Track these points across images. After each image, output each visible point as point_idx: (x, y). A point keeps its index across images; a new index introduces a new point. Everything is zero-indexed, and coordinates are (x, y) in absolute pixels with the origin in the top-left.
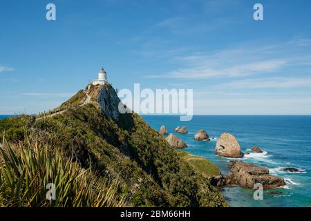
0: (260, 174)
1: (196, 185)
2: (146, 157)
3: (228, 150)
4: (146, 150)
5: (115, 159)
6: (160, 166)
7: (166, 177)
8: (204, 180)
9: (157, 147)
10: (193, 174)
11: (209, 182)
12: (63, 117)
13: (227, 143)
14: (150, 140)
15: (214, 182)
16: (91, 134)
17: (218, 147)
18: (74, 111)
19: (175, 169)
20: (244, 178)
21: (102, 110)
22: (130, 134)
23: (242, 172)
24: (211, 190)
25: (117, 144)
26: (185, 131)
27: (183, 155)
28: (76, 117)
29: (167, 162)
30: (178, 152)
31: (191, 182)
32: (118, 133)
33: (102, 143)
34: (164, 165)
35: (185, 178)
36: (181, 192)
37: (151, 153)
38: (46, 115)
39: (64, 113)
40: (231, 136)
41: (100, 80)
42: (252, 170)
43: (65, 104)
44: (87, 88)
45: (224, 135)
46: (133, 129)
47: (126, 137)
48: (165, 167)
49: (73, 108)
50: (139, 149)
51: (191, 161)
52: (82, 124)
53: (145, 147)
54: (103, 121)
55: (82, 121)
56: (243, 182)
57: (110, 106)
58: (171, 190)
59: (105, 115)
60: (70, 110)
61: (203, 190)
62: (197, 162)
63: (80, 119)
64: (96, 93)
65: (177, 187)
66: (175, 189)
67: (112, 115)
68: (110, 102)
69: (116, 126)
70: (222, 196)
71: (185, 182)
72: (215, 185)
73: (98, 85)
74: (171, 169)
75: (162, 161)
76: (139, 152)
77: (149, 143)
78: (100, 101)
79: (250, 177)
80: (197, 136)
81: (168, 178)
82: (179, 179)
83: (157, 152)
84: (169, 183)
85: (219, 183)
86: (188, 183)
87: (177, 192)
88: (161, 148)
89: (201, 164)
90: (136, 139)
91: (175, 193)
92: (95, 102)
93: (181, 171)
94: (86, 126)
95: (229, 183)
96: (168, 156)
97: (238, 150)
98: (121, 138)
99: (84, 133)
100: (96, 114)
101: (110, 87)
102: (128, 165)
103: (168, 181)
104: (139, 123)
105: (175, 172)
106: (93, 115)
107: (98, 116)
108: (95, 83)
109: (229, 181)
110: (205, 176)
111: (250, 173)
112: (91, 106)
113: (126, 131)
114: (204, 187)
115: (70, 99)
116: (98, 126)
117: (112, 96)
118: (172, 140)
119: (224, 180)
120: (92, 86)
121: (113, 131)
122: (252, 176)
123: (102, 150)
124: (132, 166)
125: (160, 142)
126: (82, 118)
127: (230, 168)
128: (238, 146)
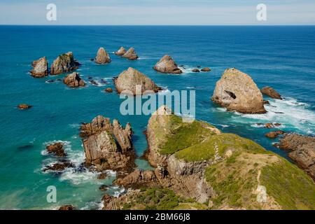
40: (243, 76)
45: (231, 72)
80: (160, 65)
128: (259, 93)
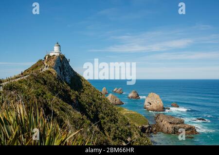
0: (177, 124)
1: (130, 132)
2: (92, 112)
3: (154, 106)
4: (92, 106)
5: (69, 114)
6: (103, 118)
7: (108, 127)
8: (137, 128)
9: (100, 104)
10: (128, 124)
11: (140, 130)
12: (26, 81)
13: (153, 100)
14: (95, 99)
15: (143, 130)
16: (50, 94)
17: (146, 103)
18: (35, 77)
19: (115, 121)
20: (166, 127)
21: (58, 75)
22: (80, 94)
23: (165, 122)
24: (142, 136)
25: (70, 102)
26: (121, 92)
27: (120, 110)
28: (37, 81)
29: (108, 116)
30: (117, 108)
31: (126, 130)
32: (71, 94)
33: (58, 101)
34: (107, 118)
35: (122, 127)
36: (119, 138)
37: (96, 108)
38: (12, 79)
39: (27, 78)
40: (156, 95)
41: (55, 52)
42: (172, 120)
43: (27, 71)
44: (45, 58)
45: (151, 94)
46: (82, 90)
47: (77, 97)
48: (107, 119)
49: (34, 74)
50: (87, 106)
51: (126, 114)
52: (42, 86)
53: (91, 104)
54: (58, 84)
55: (42, 84)
56: (165, 130)
57: (64, 72)
58: (112, 137)
59: (60, 79)
60: (32, 75)
61: (136, 136)
62: (131, 115)
63: (40, 83)
64: (52, 62)
65: (116, 135)
66: (114, 136)
67: (65, 79)
68: (63, 69)
69: (69, 88)
70: (149, 141)
71: (122, 130)
72: (144, 132)
73: (54, 55)
74: (111, 121)
75: (105, 114)
76: (87, 108)
77: (94, 101)
78: (55, 68)
79: (170, 126)
80: (130, 95)
81: (109, 128)
82: (118, 128)
83: (101, 108)
84: (110, 131)
85: (147, 131)
86: (124, 131)
87: (117, 138)
88: (104, 105)
89: (133, 117)
90: (84, 98)
91: (114, 138)
92: (52, 69)
93: (119, 122)
94: (45, 88)
95: (155, 131)
96: (109, 111)
97: (162, 105)
98: (73, 97)
99: (44, 93)
100: (53, 79)
101: (64, 57)
102: (80, 118)
103: (109, 130)
104: (87, 85)
105: (115, 123)
106: (50, 79)
107: (55, 80)
108: (51, 54)
109: (154, 129)
110: (137, 125)
111: (171, 123)
112: (49, 72)
113: (76, 92)
114: (137, 134)
115: (32, 67)
116: (55, 88)
117: (65, 65)
118: (111, 98)
119: (151, 128)
120: (49, 57)
121: (66, 92)
122: (172, 125)
123: (58, 107)
124: (83, 119)
125: (103, 100)
126: (42, 82)
127: (155, 120)
128: (162, 103)
